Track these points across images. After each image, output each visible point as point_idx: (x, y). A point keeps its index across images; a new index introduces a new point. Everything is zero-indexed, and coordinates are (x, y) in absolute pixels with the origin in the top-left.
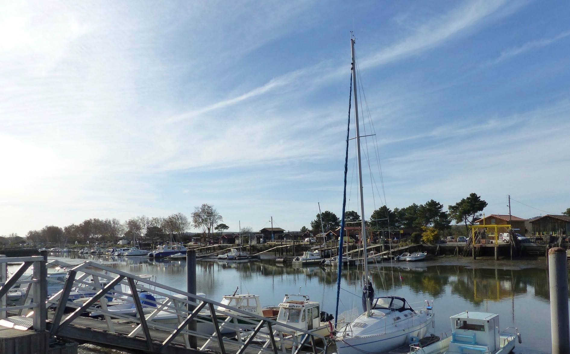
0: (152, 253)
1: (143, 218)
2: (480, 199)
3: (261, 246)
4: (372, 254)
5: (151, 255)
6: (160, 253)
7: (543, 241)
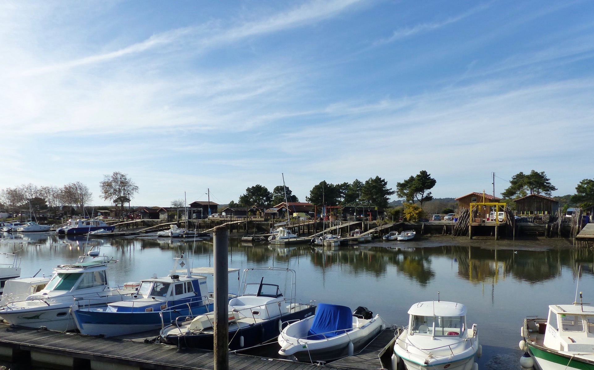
0: (63, 229)
1: (31, 187)
2: (430, 177)
3: (199, 222)
4: (357, 232)
5: (61, 232)
6: (73, 229)
7: (541, 221)
